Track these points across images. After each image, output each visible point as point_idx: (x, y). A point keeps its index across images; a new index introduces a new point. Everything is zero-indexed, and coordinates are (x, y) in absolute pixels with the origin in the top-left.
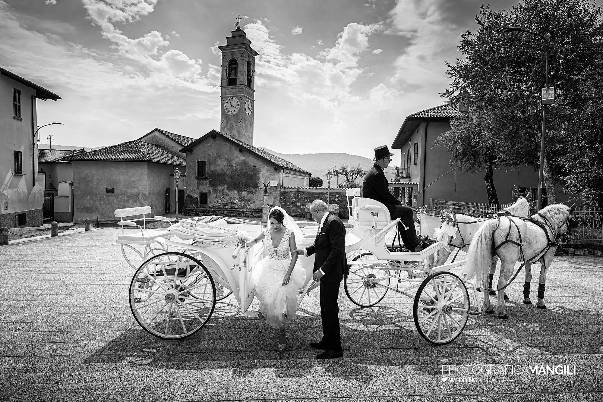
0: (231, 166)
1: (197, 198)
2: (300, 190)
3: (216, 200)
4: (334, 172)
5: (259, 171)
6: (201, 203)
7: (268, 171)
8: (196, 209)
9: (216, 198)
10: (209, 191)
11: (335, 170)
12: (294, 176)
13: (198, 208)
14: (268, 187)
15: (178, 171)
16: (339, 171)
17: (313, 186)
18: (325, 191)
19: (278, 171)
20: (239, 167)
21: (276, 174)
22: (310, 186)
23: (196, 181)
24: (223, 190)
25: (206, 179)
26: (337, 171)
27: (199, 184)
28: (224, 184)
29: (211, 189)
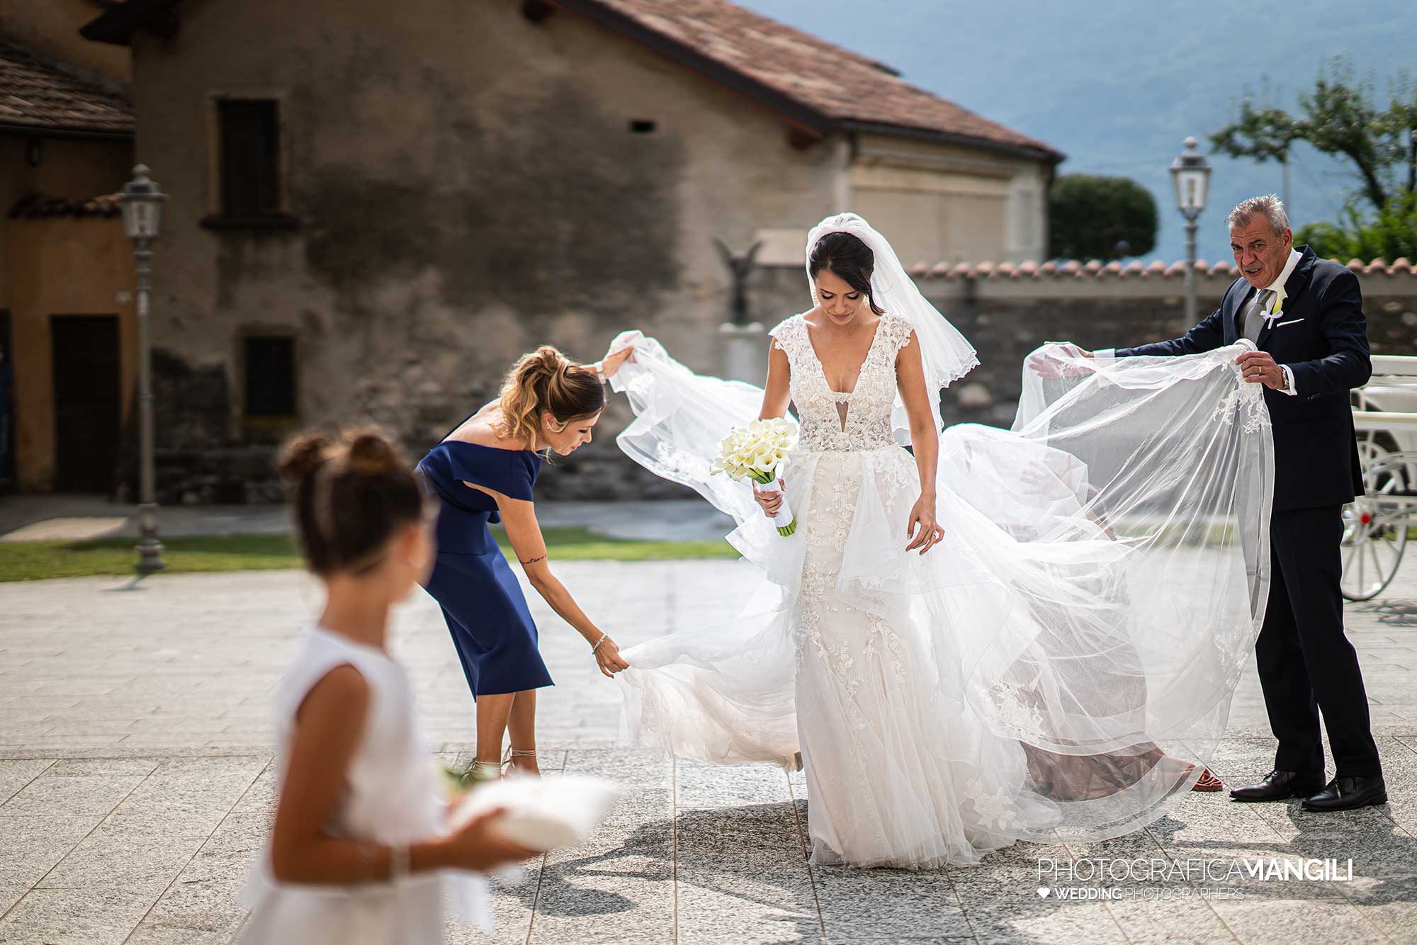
0: (467, 128)
1: (217, 373)
2: (987, 291)
3: (364, 383)
4: (1251, 124)
5: (673, 158)
6: (254, 406)
7: (740, 153)
8: (219, 453)
9: (362, 365)
10: (312, 321)
11: (1258, 111)
12: (930, 182)
13: (230, 444)
14: (754, 277)
15: (144, 189)
16: (1299, 116)
17: (1081, 256)
18: (1169, 293)
19: (816, 152)
20: (523, 134)
21: (799, 173)
22: (1054, 249)
23: (208, 248)
24: (415, 305)
25: (285, 227)
26: (1276, 121)
27: (230, 271)
28: (422, 259)
29: (323, 304)
